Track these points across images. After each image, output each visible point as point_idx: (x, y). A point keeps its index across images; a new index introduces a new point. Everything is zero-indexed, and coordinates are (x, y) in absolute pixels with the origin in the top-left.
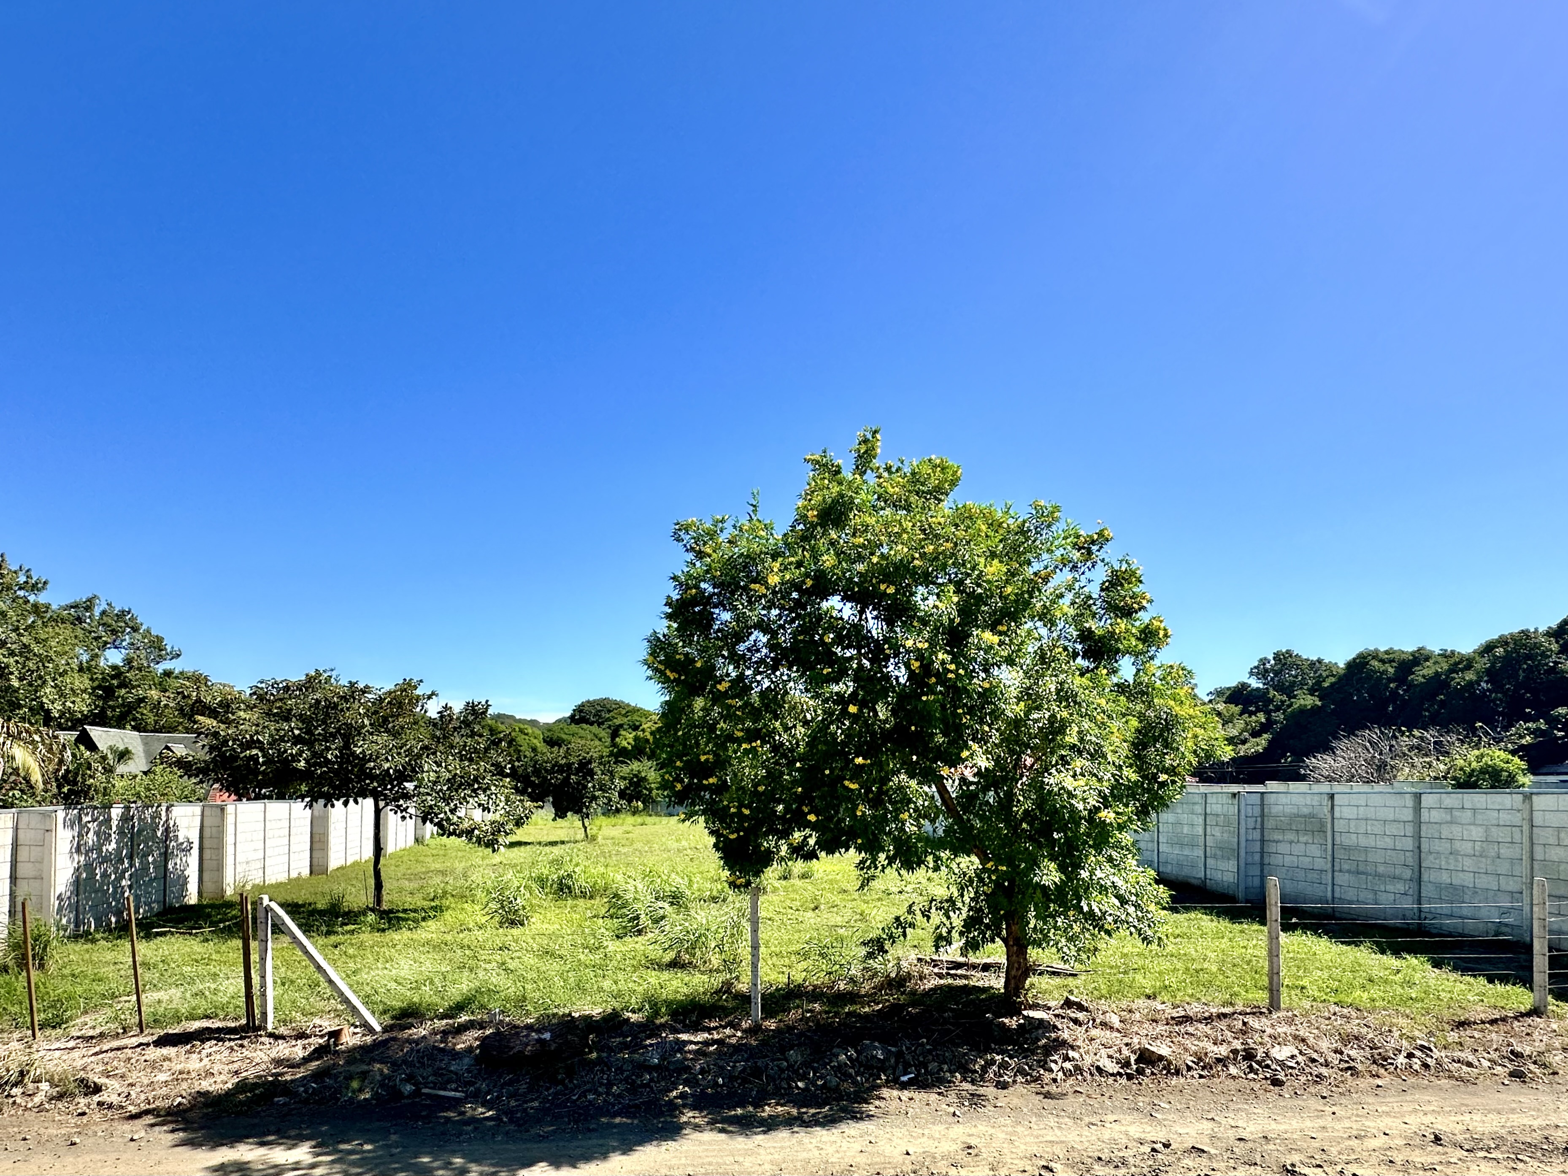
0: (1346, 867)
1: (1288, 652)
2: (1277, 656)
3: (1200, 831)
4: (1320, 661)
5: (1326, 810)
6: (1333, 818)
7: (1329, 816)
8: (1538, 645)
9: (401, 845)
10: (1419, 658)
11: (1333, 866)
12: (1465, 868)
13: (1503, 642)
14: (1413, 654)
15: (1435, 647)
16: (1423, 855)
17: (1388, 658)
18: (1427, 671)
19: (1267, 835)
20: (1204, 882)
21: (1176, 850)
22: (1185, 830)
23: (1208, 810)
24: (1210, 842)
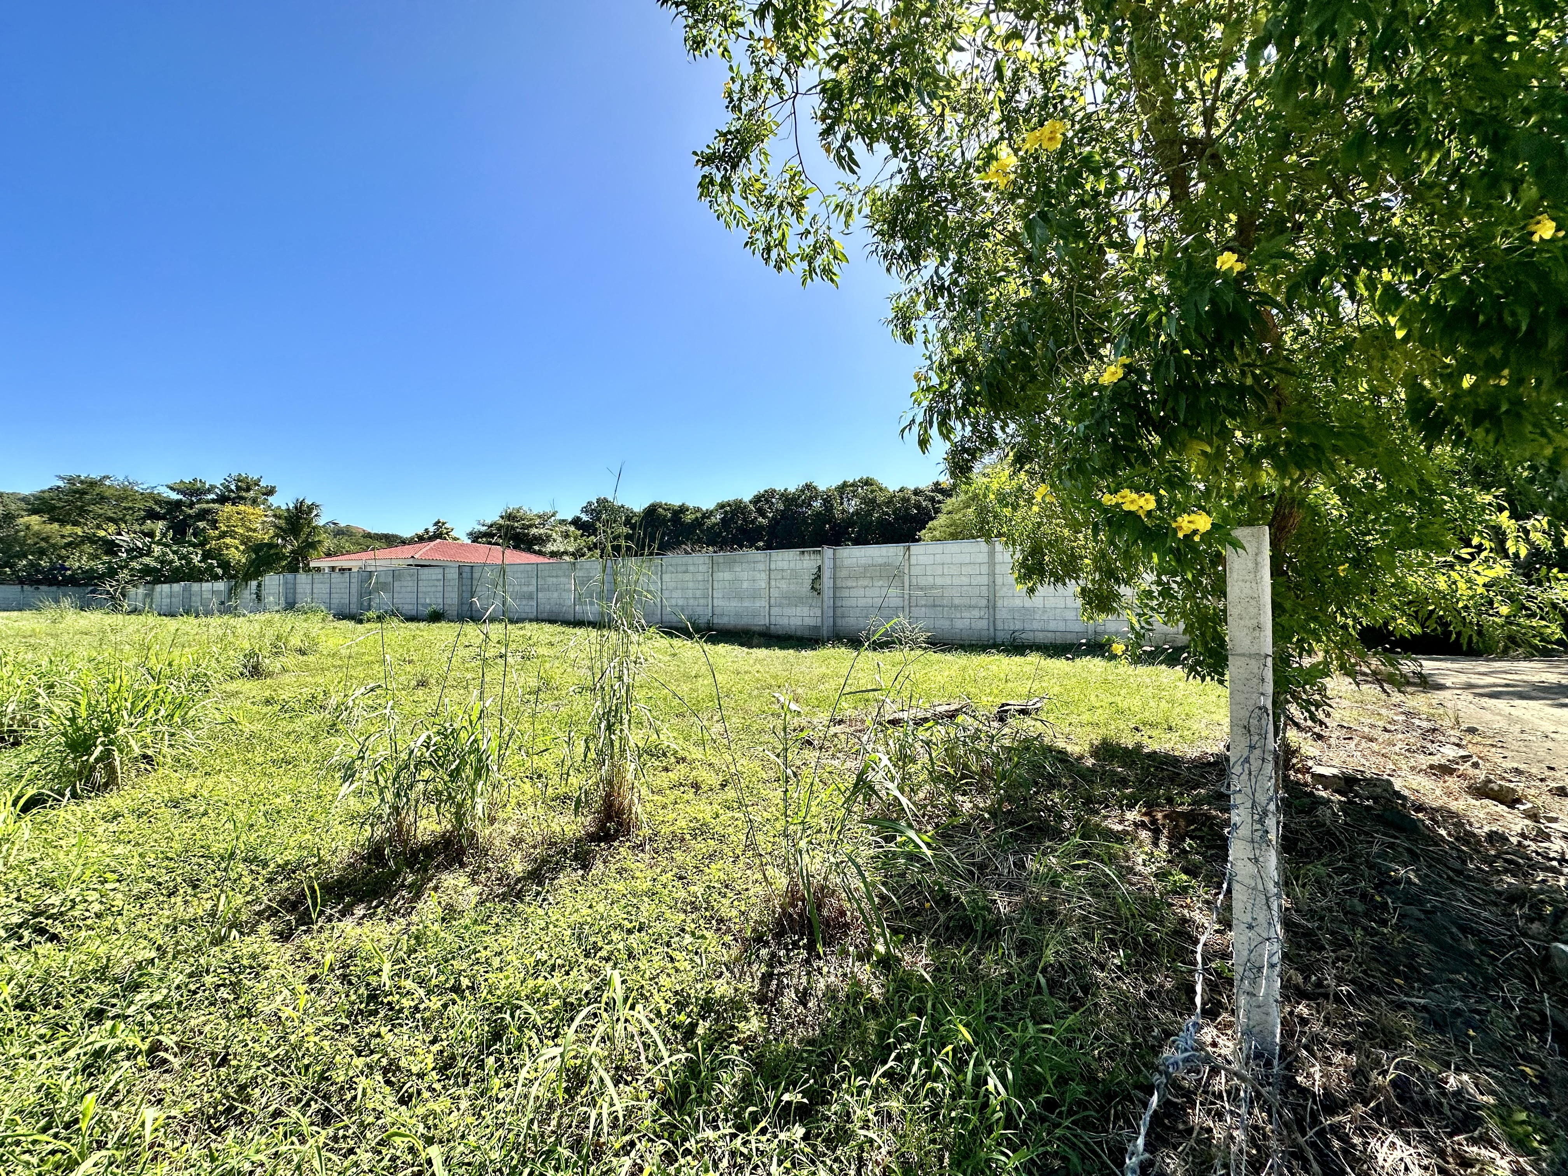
0: (922, 602)
1: (606, 499)
2: (599, 500)
5: (903, 559)
6: (910, 565)
7: (905, 563)
14: (680, 507)
17: (666, 507)
19: (839, 583)
20: (768, 628)
21: (734, 603)
22: (745, 585)
23: (773, 567)
24: (775, 593)
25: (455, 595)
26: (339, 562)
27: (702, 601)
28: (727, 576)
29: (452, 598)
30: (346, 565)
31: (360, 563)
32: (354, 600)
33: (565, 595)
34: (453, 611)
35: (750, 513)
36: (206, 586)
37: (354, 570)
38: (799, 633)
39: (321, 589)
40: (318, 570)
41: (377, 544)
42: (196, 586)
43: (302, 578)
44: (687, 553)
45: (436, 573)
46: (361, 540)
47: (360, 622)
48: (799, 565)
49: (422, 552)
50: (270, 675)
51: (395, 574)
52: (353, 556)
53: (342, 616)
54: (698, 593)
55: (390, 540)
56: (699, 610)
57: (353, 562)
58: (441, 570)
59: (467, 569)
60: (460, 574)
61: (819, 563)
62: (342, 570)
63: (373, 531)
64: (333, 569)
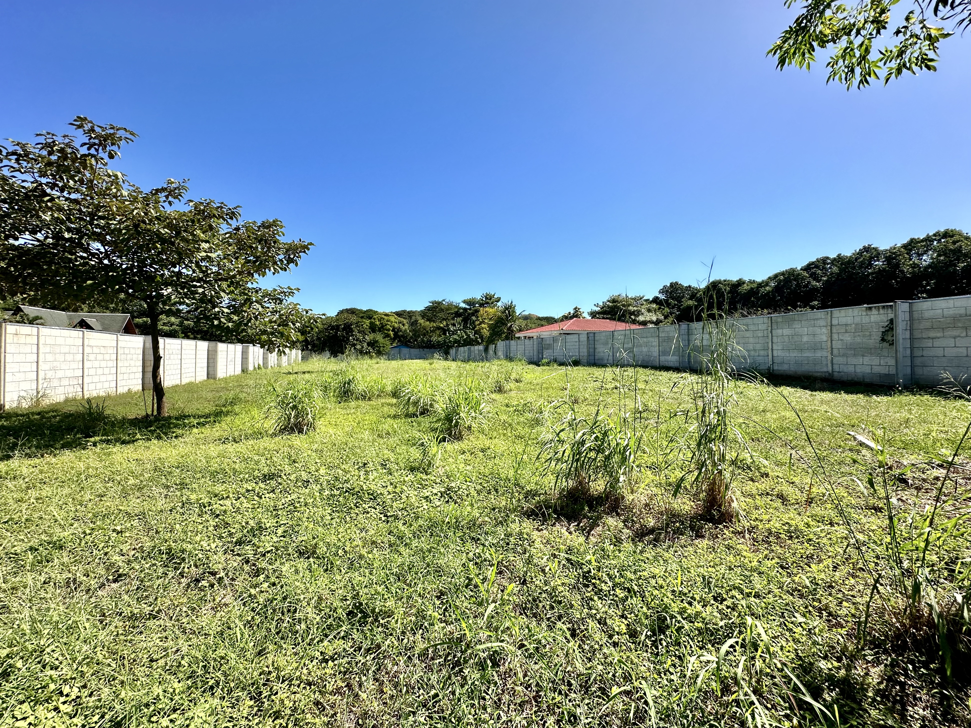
1: (676, 282)
2: (671, 284)
4: (690, 286)
8: (799, 275)
9: (231, 372)
10: (740, 283)
13: (783, 274)
14: (737, 281)
15: (746, 279)
17: (726, 283)
18: (745, 287)
19: (917, 334)
20: (831, 375)
21: (794, 354)
22: (805, 339)
23: (835, 322)
24: (837, 345)
25: (585, 350)
26: (528, 333)
27: (762, 353)
28: (787, 332)
29: (584, 352)
30: (531, 335)
31: (537, 334)
32: (535, 354)
33: (652, 349)
34: (584, 360)
35: (803, 279)
36: (476, 347)
37: (535, 337)
38: (867, 380)
39: (521, 348)
40: (519, 338)
41: (543, 323)
42: (472, 348)
43: (513, 342)
44: (743, 316)
45: (575, 338)
46: (536, 321)
47: (538, 365)
48: (866, 320)
49: (566, 326)
50: (505, 392)
51: (554, 339)
52: (534, 330)
53: (531, 362)
54: (758, 347)
55: (550, 321)
56: (760, 360)
57: (534, 333)
58: (577, 336)
59: (592, 335)
60: (588, 338)
61: (891, 316)
62: (529, 338)
63: (541, 316)
64: (525, 337)
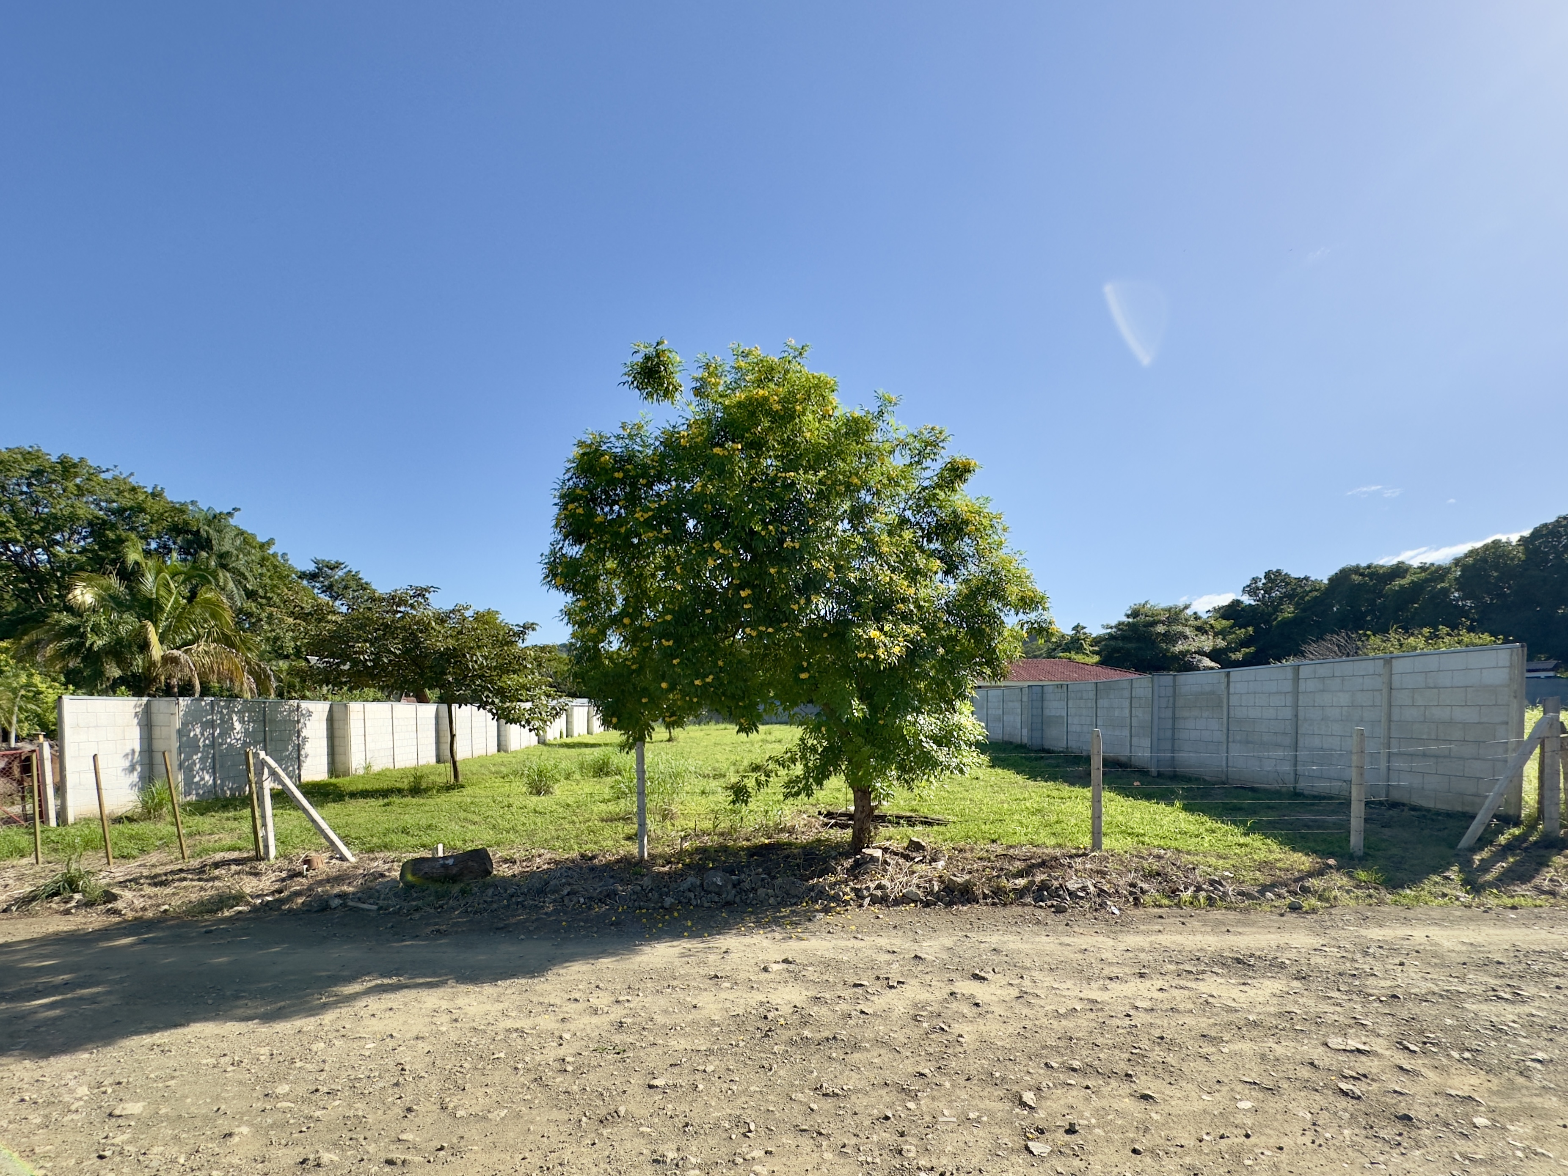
0: (1238, 738)
1: (1277, 570)
2: (1267, 575)
3: (1127, 711)
4: (1306, 578)
5: (1223, 686)
6: (1228, 694)
7: (1225, 693)
10: (1398, 570)
11: (1228, 737)
12: (1334, 733)
14: (1392, 567)
16: (1299, 722)
17: (1368, 571)
18: (1403, 581)
